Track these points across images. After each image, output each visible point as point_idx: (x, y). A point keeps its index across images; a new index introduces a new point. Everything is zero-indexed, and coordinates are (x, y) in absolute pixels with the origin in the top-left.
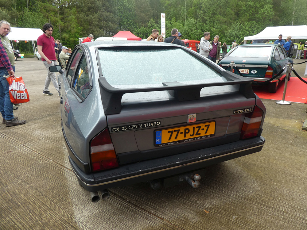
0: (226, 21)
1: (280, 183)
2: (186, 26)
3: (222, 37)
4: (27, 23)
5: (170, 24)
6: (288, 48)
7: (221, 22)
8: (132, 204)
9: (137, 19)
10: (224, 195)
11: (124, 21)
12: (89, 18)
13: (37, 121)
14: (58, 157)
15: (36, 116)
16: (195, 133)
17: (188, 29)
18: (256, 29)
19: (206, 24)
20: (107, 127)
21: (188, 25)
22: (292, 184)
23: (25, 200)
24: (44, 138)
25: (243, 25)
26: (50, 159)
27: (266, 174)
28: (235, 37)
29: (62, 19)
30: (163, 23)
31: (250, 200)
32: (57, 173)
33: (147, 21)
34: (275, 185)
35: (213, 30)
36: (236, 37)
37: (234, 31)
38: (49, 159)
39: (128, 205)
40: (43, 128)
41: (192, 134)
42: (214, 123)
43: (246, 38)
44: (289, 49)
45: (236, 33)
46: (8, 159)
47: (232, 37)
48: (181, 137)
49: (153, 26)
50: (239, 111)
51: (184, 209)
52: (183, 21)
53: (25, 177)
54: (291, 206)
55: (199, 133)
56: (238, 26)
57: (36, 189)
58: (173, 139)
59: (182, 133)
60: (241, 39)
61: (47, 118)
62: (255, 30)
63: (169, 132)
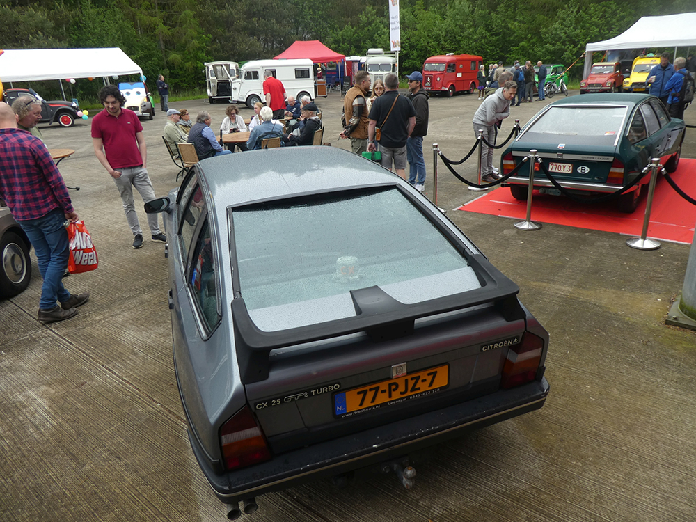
0: (544, 4)
1: (582, 463)
2: (448, 21)
3: (534, 44)
4: (90, 35)
5: (412, 16)
6: (678, 88)
7: (532, 6)
8: (303, 504)
9: (335, 8)
10: (470, 488)
11: (306, 15)
12: (224, 12)
13: (127, 304)
14: (170, 398)
15: (124, 289)
16: (410, 387)
17: (453, 26)
18: (618, 21)
19: (497, 13)
20: (247, 403)
21: (453, 18)
22: (606, 465)
23: (118, 494)
24: (142, 348)
25: (584, 11)
26: (156, 402)
27: (562, 441)
28: (565, 41)
29: (166, 20)
30: (393, 18)
31: (518, 500)
32: (170, 435)
33: (358, 11)
34: (572, 467)
35: (512, 27)
36: (569, 41)
37: (563, 26)
38: (154, 401)
39: (295, 507)
40: (139, 322)
41: (403, 390)
42: (447, 367)
43: (591, 47)
44: (681, 90)
45: (568, 31)
46: (80, 402)
47: (558, 43)
48: (382, 398)
49: (373, 21)
50: (492, 346)
51: (393, 517)
52: (441, 7)
53: (113, 444)
54: (591, 515)
55: (417, 387)
56: (572, 16)
57: (136, 471)
58: (367, 403)
59: (383, 392)
60: (579, 46)
61: (147, 296)
62: (613, 24)
63: (359, 393)
